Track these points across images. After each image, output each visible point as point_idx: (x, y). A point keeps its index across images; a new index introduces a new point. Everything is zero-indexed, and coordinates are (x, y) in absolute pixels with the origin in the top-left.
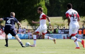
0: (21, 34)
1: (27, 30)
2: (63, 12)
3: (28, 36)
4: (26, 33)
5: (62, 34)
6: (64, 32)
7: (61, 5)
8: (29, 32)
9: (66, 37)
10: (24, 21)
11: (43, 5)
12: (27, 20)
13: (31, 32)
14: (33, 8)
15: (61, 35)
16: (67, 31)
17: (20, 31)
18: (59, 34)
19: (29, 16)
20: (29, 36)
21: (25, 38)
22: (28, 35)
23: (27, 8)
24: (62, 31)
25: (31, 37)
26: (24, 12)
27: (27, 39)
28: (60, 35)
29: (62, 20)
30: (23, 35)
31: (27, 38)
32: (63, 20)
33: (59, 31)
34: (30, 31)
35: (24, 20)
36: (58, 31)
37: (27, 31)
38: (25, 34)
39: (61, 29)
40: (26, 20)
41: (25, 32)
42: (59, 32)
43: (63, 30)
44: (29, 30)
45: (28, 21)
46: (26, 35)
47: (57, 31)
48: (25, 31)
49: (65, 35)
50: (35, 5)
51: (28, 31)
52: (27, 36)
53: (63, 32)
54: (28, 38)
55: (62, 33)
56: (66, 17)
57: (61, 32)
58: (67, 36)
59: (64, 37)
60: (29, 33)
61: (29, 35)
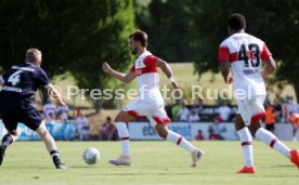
0: (53, 122)
1: (71, 107)
2: (195, 45)
3: (76, 131)
4: (70, 118)
5: (193, 122)
6: (200, 115)
7: (191, 23)
8: (79, 114)
9: (206, 134)
10: (61, 76)
11: (127, 22)
12: (74, 74)
13: (87, 116)
14: (95, 32)
15: (189, 127)
16: (210, 111)
17: (48, 112)
18: (184, 121)
19: (80, 60)
20: (80, 131)
21: (66, 136)
22: (76, 125)
23: (72, 31)
24: (193, 113)
25: (85, 132)
26: (63, 45)
27: (71, 140)
28: (186, 125)
29: (194, 73)
30: (57, 125)
31: (73, 135)
32: (197, 76)
33: (184, 113)
34: (83, 112)
35: (62, 72)
36: (181, 111)
37: (71, 113)
38: (66, 123)
39: (189, 107)
40: (68, 73)
41: (64, 116)
42: (183, 117)
43: (196, 110)
44: (79, 109)
45: (77, 78)
46: (68, 127)
47: (177, 111)
48: (67, 112)
49: (205, 127)
50: (101, 23)
51: (76, 112)
52: (74, 129)
53: (197, 117)
54: (77, 138)
55: (191, 118)
56: (206, 64)
57: (188, 116)
58: (211, 131)
59: (200, 132)
60: (79, 120)
61: (80, 126)
